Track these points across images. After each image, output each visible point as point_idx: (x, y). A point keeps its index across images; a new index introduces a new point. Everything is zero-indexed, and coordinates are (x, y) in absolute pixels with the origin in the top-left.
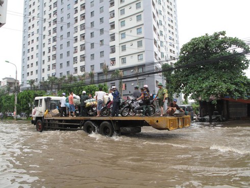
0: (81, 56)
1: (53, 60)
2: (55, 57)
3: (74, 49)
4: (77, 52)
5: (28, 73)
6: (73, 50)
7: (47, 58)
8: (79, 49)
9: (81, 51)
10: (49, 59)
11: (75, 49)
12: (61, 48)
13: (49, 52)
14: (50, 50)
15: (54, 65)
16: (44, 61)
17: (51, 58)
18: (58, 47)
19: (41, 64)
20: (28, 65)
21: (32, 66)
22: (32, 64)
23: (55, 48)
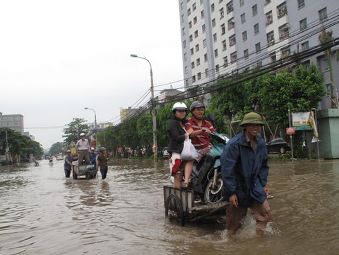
0: (280, 28)
1: (231, 46)
2: (234, 40)
3: (266, 17)
4: (271, 22)
5: (194, 77)
6: (265, 20)
7: (222, 45)
8: (275, 15)
9: (279, 17)
10: (225, 46)
11: (269, 17)
12: (243, 21)
13: (224, 33)
14: (224, 29)
15: (234, 55)
16: (216, 51)
17: (228, 43)
18: (237, 20)
19: (212, 56)
20: (193, 63)
21: (199, 64)
22: (198, 60)
23: (233, 23)
